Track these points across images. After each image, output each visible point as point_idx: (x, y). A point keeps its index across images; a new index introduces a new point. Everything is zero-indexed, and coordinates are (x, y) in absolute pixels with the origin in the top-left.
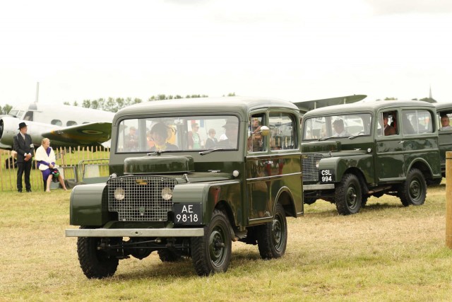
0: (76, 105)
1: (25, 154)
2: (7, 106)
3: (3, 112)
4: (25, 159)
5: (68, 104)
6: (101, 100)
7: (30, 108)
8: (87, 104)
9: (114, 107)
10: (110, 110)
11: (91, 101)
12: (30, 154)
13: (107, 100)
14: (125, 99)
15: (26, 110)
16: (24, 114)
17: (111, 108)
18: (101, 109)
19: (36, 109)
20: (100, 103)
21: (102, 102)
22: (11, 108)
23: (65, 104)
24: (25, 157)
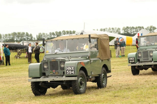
0: (97, 30)
1: (81, 47)
2: (74, 31)
3: (72, 33)
4: (81, 49)
5: (94, 30)
6: (106, 28)
7: (82, 31)
8: (101, 30)
9: (111, 31)
10: (109, 32)
11: (103, 29)
12: (83, 47)
13: (108, 28)
14: (115, 28)
15: (81, 32)
16: (80, 33)
17: (110, 31)
18: (106, 31)
19: (84, 32)
20: (106, 29)
21: (107, 29)
22: (75, 32)
23: (93, 30)
24: (81, 48)
